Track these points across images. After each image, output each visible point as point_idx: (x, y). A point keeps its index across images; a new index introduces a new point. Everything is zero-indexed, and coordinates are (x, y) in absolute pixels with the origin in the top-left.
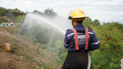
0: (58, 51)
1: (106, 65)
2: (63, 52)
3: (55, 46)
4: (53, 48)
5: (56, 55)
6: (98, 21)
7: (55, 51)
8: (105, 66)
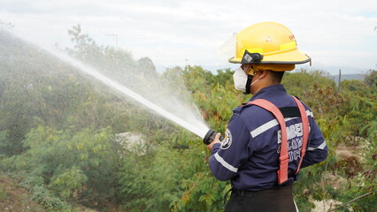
0: (40, 169)
1: (207, 192)
2: (59, 168)
3: (29, 148)
4: (19, 157)
5: (33, 184)
6: (151, 61)
7: (28, 169)
8: (205, 194)
